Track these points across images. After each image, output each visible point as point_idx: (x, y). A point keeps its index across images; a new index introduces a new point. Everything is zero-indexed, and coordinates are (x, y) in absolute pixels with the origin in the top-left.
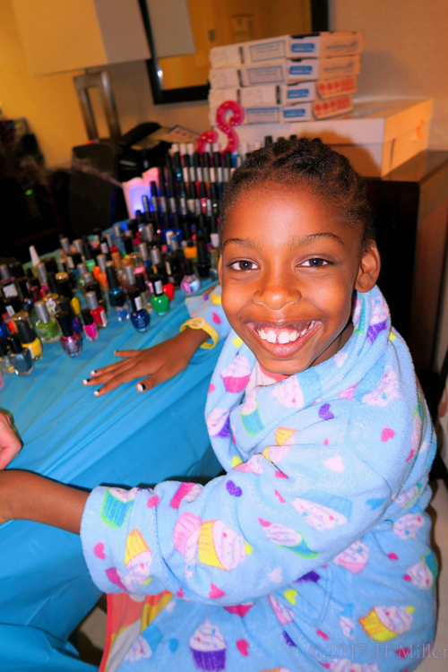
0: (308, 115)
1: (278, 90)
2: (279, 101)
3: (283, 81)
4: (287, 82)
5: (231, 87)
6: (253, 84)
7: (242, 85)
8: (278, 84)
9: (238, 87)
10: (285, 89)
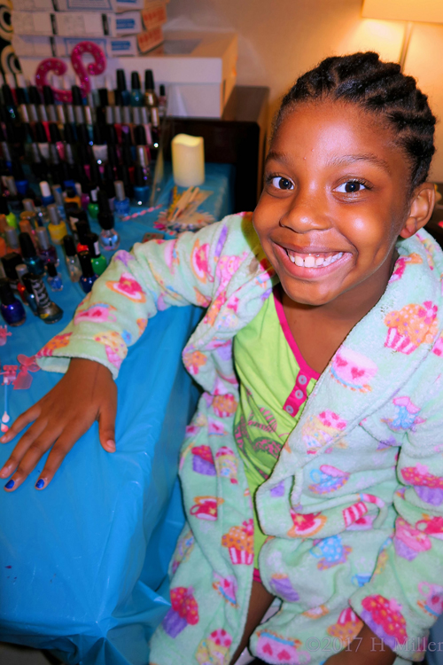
0: (133, 50)
1: (104, 18)
2: (106, 32)
3: (111, 8)
4: (115, 10)
5: (42, 10)
6: (70, 9)
7: (56, 8)
8: (104, 12)
9: (52, 11)
10: (112, 19)
